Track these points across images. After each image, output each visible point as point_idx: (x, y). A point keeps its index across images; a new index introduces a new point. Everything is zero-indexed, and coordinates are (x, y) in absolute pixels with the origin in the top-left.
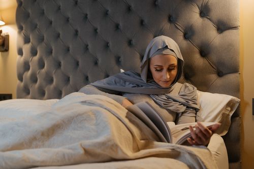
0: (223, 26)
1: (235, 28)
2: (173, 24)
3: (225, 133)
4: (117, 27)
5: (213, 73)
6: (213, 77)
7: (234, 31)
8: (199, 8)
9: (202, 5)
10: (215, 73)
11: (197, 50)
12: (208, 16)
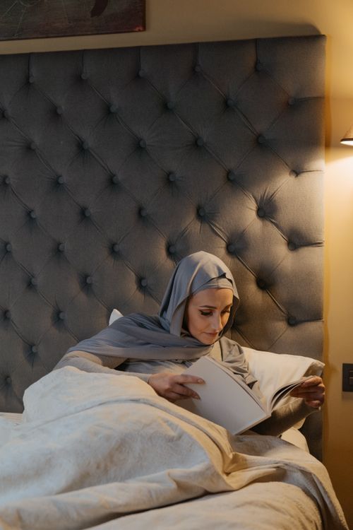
0: (298, 240)
1: (318, 244)
2: (207, 225)
3: (301, 423)
4: (83, 214)
5: (280, 320)
6: (281, 326)
7: (317, 249)
8: (256, 201)
9: (262, 198)
10: (283, 320)
11: (252, 277)
12: (273, 218)
